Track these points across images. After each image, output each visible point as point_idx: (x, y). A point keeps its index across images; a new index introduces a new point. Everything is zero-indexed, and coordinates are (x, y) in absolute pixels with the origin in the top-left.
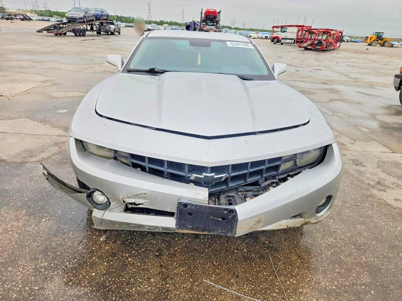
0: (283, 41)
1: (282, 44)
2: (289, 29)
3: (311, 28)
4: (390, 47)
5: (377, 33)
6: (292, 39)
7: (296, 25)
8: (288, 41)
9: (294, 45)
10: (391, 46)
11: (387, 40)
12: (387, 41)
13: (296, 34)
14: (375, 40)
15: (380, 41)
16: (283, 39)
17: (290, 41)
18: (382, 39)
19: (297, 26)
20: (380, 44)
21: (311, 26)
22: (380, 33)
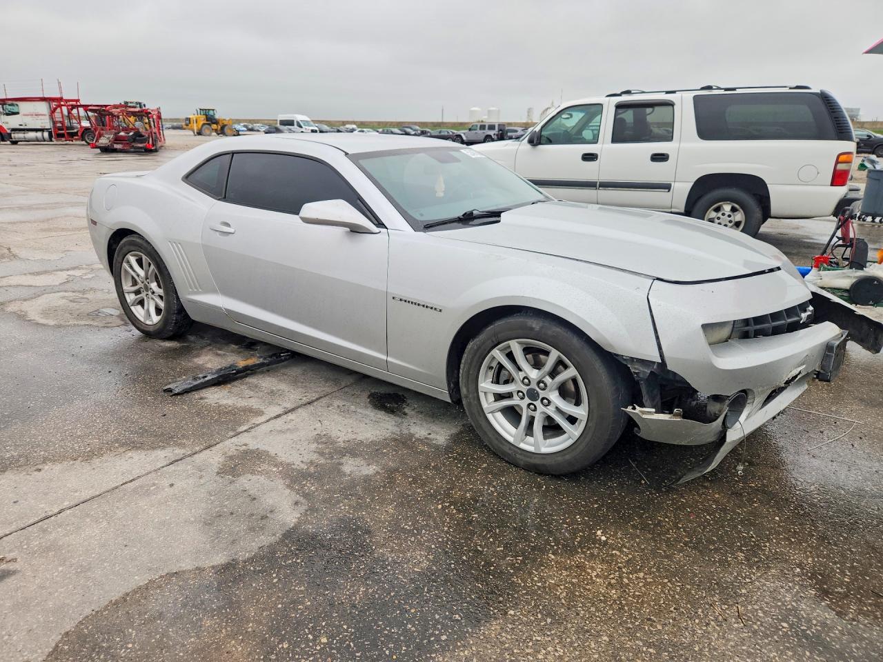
0: (16, 136)
1: (15, 143)
2: (23, 107)
3: (78, 104)
4: (234, 135)
5: (203, 110)
6: (42, 130)
7: (41, 96)
8: (32, 135)
9: (51, 143)
10: (235, 133)
11: (225, 123)
12: (226, 125)
13: (48, 117)
14: (204, 124)
15: (214, 126)
16: (14, 130)
17: (39, 134)
18: (216, 122)
19: (43, 99)
20: (216, 130)
21: (77, 98)
22: (209, 110)
